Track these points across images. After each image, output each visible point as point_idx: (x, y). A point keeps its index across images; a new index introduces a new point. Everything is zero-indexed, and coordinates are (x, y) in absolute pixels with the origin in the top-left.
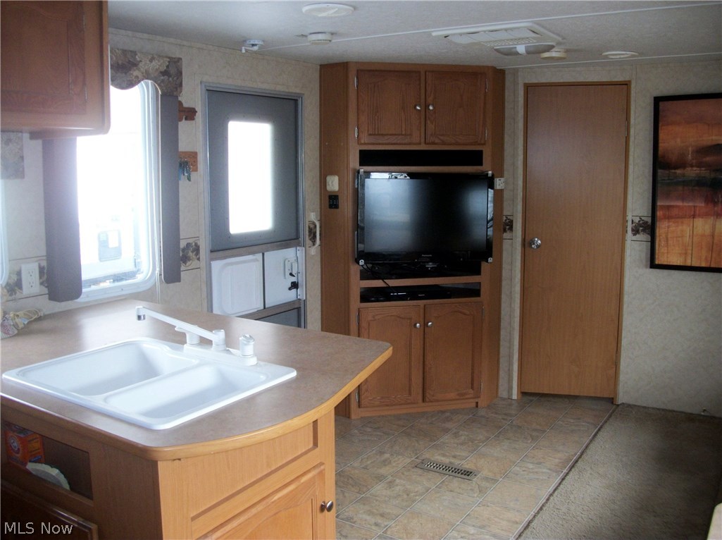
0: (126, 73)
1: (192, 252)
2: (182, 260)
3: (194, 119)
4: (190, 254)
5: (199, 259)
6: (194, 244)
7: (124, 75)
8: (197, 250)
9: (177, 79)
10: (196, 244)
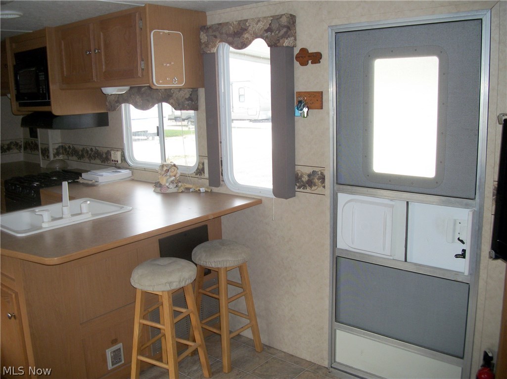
0: (239, 37)
1: (318, 179)
2: (307, 184)
3: (320, 62)
4: (316, 180)
5: (324, 187)
6: (320, 173)
7: (238, 38)
8: (323, 178)
9: (279, 32)
10: (322, 174)
